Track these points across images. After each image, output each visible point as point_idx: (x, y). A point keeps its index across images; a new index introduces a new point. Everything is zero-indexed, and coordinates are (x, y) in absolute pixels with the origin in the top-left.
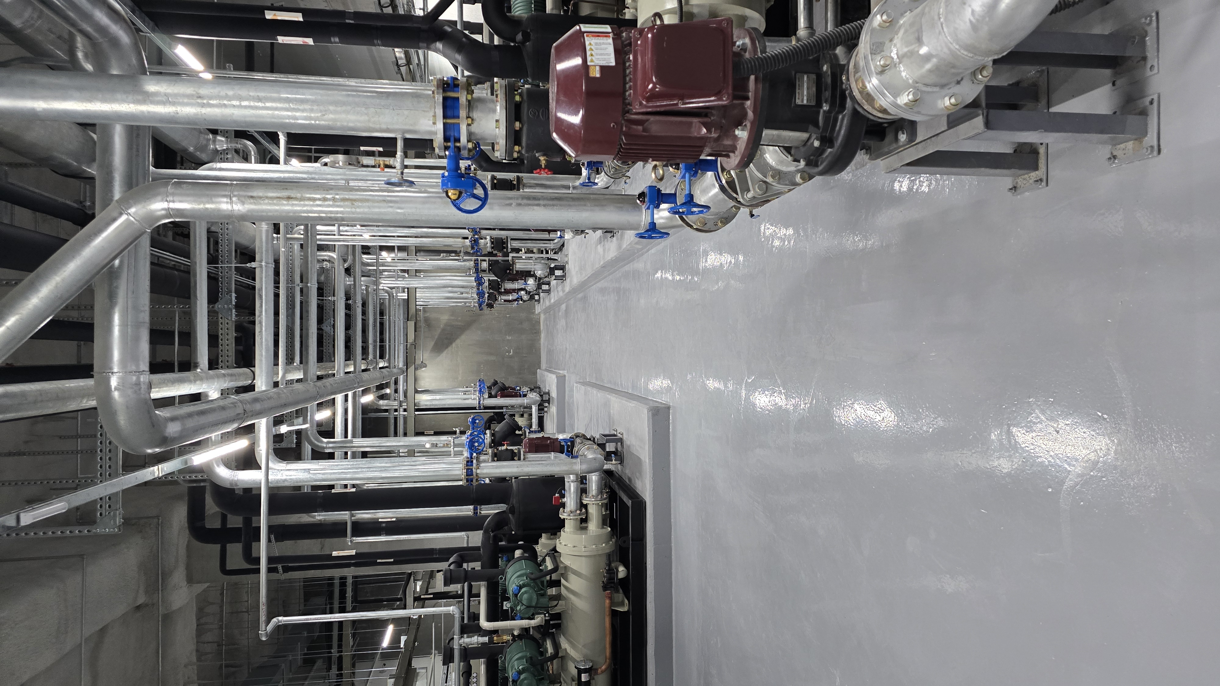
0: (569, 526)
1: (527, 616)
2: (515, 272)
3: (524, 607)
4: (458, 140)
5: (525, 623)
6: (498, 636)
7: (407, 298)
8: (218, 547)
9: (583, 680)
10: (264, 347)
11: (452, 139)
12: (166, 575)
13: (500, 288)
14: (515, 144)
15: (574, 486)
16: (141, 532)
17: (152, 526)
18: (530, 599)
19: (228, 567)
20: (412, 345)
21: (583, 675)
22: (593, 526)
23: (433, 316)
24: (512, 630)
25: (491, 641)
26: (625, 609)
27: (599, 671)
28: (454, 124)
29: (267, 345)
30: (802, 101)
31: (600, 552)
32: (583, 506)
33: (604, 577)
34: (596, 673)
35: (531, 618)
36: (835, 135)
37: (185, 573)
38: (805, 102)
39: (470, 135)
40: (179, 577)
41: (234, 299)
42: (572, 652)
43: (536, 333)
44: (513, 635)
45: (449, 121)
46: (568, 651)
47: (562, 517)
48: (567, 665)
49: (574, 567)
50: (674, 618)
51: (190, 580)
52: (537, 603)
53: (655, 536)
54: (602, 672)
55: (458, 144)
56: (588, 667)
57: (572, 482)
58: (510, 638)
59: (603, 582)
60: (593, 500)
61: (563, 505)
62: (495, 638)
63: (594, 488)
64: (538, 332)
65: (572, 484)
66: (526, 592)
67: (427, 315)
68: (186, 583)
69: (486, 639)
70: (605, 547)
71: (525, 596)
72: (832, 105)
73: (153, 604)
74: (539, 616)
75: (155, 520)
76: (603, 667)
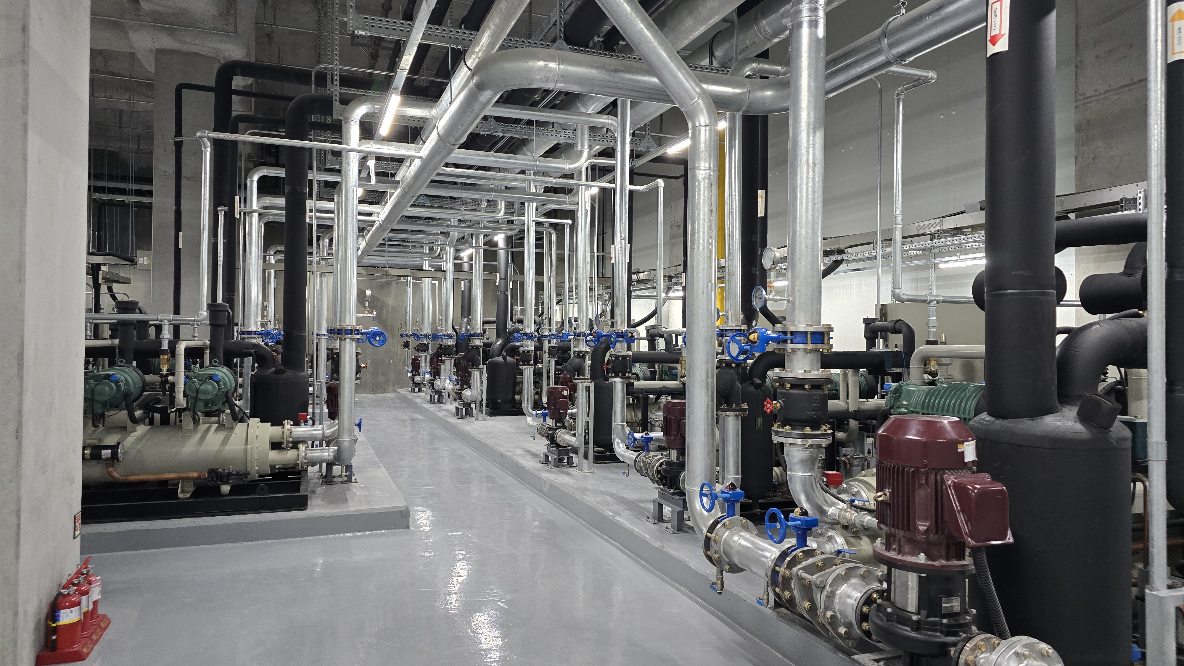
0: (277, 430)
1: (187, 389)
2: (470, 370)
3: (198, 387)
4: (792, 342)
5: (180, 388)
6: (168, 360)
7: (424, 269)
8: (213, 84)
9: (103, 452)
10: (466, 156)
11: (793, 337)
12: (171, 32)
13: (445, 355)
14: (791, 385)
15: (318, 434)
16: (220, 16)
17: (225, 26)
18: (206, 392)
19: (184, 91)
20: (387, 272)
21: (110, 451)
22: (274, 456)
23: (393, 290)
24: (173, 374)
25: (164, 352)
26: (180, 495)
27: (111, 469)
28: (807, 339)
29: (468, 159)
30: (945, 603)
31: (249, 464)
32: (295, 444)
33: (224, 470)
34: (108, 466)
35: (185, 395)
36: (923, 632)
37: (169, 48)
38: (944, 605)
39: (794, 350)
40: (166, 42)
41: (498, 134)
42: (131, 438)
43: (373, 389)
44: (167, 375)
45: (809, 336)
46: (133, 434)
47: (285, 422)
48: (114, 433)
49: (233, 437)
50: (173, 549)
51: (160, 52)
52: (199, 399)
53: (272, 521)
54: (110, 473)
55: (789, 341)
56: (119, 456)
57: (323, 432)
58: (165, 372)
59: (218, 469)
60: (303, 454)
61: (297, 424)
62: (166, 357)
63: (314, 454)
64: (373, 391)
65: (321, 432)
66: (214, 387)
67: (394, 285)
68: (157, 47)
69: (165, 346)
70: (255, 469)
71: (210, 387)
72: (947, 626)
73: (138, 15)
74: (185, 402)
75: (231, 30)
76: (115, 474)
